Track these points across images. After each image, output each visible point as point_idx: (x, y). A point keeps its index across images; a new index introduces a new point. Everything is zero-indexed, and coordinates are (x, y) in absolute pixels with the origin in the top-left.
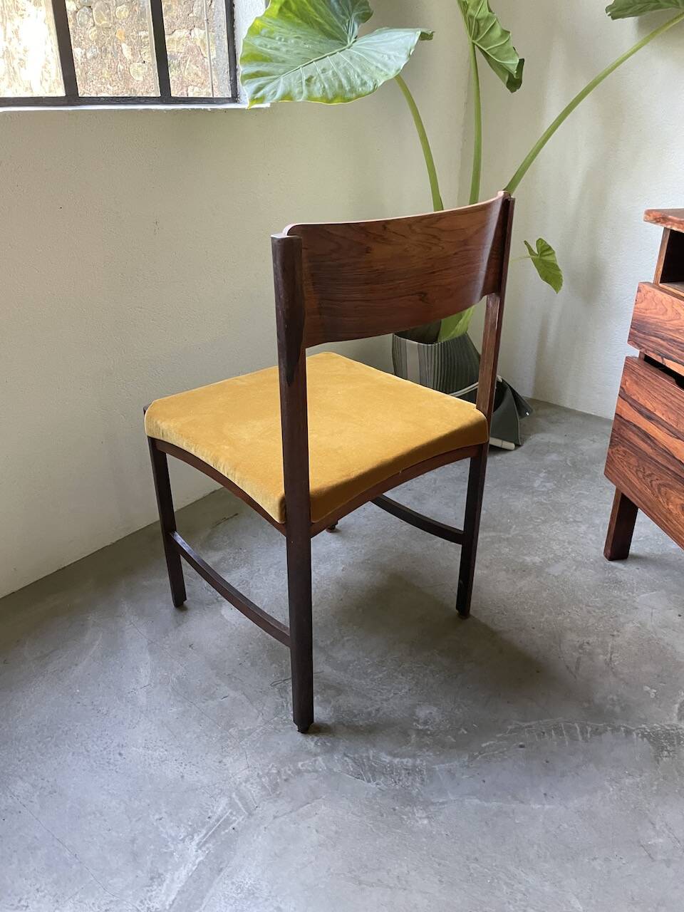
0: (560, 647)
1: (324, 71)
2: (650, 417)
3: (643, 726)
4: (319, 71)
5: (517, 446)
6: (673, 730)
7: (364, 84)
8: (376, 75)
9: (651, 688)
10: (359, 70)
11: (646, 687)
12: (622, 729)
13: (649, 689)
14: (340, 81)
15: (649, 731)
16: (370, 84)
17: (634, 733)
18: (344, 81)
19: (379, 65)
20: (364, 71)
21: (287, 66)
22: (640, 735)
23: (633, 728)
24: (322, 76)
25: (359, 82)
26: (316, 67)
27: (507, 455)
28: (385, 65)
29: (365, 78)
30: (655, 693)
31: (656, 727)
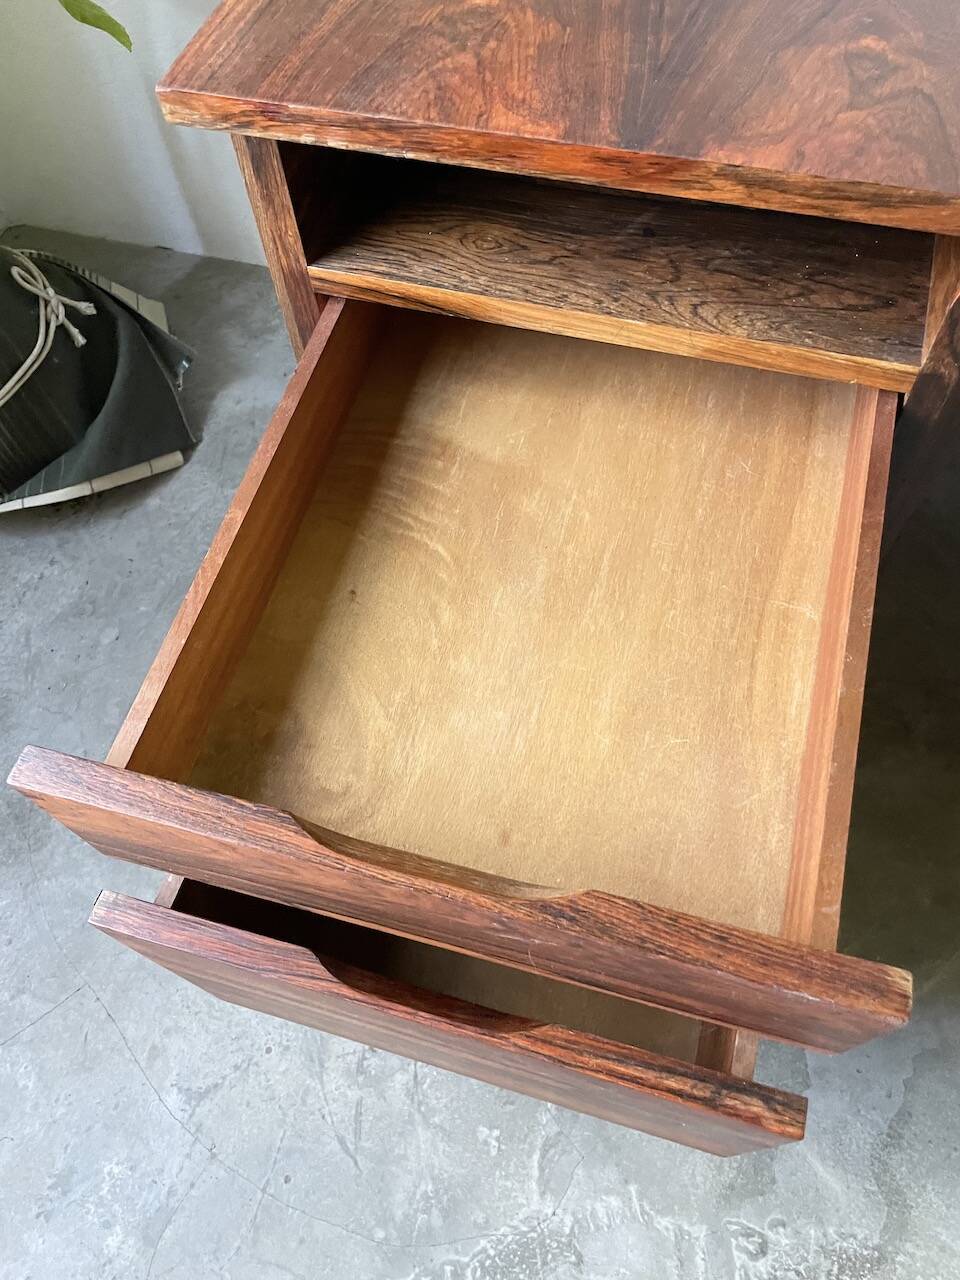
0: (322, 1083)
3: (483, 1243)
5: (187, 448)
6: (533, 1230)
9: (491, 1128)
11: (481, 1128)
12: (448, 1269)
13: (486, 1131)
15: (492, 1252)
17: (469, 1272)
22: (479, 1273)
23: (466, 1259)
27: (173, 486)
30: (497, 1139)
31: (505, 1236)
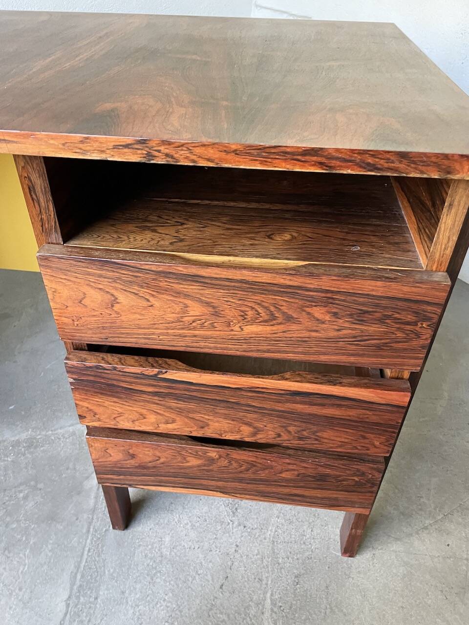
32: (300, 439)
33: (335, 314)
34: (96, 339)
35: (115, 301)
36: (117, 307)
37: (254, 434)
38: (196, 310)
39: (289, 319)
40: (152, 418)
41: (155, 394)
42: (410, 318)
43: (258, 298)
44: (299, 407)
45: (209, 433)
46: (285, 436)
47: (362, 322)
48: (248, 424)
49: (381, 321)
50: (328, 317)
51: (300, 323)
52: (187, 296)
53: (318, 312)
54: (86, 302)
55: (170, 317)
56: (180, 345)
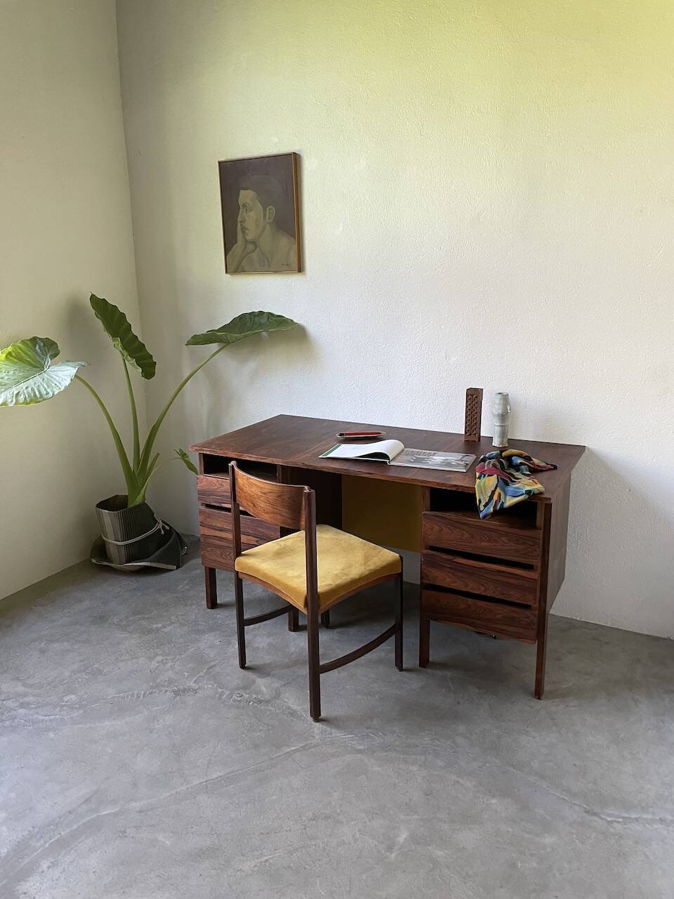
1: (27, 388)
2: (221, 530)
4: (24, 388)
7: (47, 393)
8: (54, 389)
10: (46, 386)
14: (35, 393)
16: (51, 394)
18: (37, 393)
19: (57, 384)
20: (48, 387)
21: (7, 386)
24: (25, 391)
25: (45, 393)
26: (23, 386)
28: (60, 383)
29: (49, 390)
32: (502, 594)
33: (509, 540)
34: (432, 544)
35: (442, 530)
36: (442, 532)
37: (485, 591)
38: (466, 535)
39: (495, 541)
40: (448, 580)
41: (450, 568)
42: (531, 543)
43: (486, 532)
44: (501, 578)
45: (468, 590)
46: (497, 593)
47: (517, 544)
48: (483, 585)
49: (524, 543)
50: (507, 541)
51: (498, 542)
52: (464, 530)
53: (504, 539)
54: (434, 530)
55: (459, 537)
56: (460, 549)
